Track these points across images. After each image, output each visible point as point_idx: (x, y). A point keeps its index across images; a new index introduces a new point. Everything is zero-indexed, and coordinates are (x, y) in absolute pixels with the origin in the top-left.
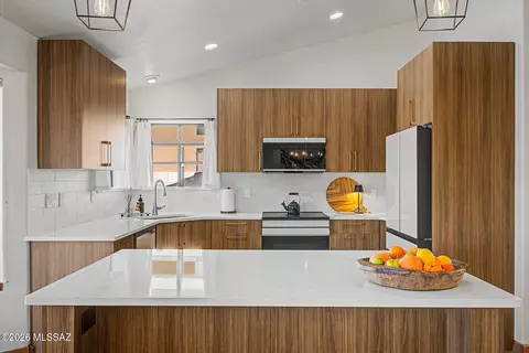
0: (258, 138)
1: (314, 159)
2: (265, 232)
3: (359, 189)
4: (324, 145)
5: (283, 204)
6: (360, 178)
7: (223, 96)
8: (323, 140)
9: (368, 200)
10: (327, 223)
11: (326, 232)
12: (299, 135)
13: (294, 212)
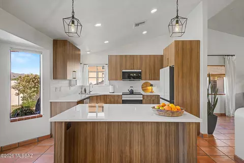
0: (121, 70)
1: (138, 77)
2: (123, 99)
3: (152, 85)
5: (128, 90)
6: (151, 82)
7: (110, 57)
8: (141, 71)
9: (154, 89)
10: (142, 96)
11: (142, 99)
12: (133, 69)
13: (132, 93)
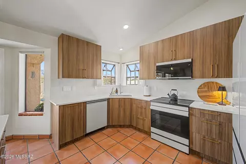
2: (152, 107)
3: (223, 89)
4: (191, 63)
5: (168, 94)
6: (222, 81)
7: (142, 48)
8: (190, 60)
10: (187, 109)
11: (186, 114)
12: (175, 59)
